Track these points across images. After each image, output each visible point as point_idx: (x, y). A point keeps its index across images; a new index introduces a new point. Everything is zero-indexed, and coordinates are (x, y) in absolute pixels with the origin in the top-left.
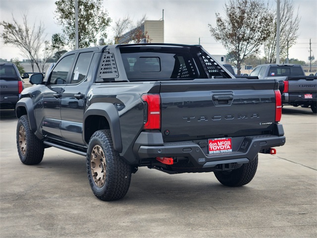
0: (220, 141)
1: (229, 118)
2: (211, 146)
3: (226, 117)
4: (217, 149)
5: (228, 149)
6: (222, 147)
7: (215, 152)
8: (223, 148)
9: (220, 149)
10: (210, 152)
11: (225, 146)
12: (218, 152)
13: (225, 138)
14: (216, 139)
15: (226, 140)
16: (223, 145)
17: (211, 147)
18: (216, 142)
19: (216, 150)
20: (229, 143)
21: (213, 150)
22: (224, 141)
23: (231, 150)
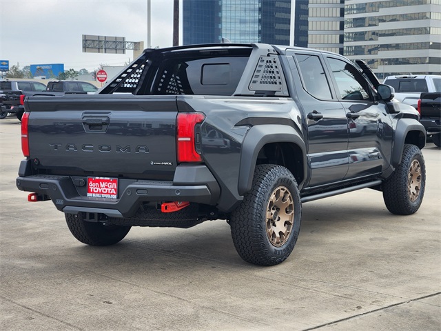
0: (103, 181)
1: (104, 149)
2: (92, 186)
3: (101, 148)
4: (98, 193)
5: (113, 194)
6: (105, 190)
7: (94, 195)
8: (106, 192)
9: (102, 193)
10: (89, 195)
11: (109, 190)
12: (98, 195)
13: (108, 179)
14: (97, 178)
15: (111, 182)
16: (107, 187)
17: (91, 188)
18: (98, 181)
19: (96, 193)
20: (114, 186)
21: (93, 192)
22: (108, 181)
23: (115, 197)
